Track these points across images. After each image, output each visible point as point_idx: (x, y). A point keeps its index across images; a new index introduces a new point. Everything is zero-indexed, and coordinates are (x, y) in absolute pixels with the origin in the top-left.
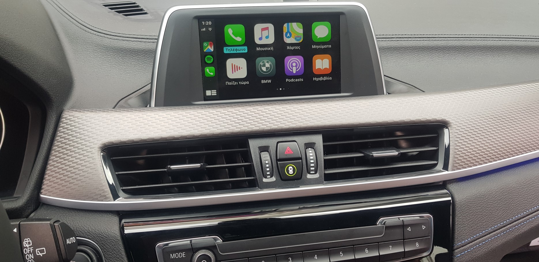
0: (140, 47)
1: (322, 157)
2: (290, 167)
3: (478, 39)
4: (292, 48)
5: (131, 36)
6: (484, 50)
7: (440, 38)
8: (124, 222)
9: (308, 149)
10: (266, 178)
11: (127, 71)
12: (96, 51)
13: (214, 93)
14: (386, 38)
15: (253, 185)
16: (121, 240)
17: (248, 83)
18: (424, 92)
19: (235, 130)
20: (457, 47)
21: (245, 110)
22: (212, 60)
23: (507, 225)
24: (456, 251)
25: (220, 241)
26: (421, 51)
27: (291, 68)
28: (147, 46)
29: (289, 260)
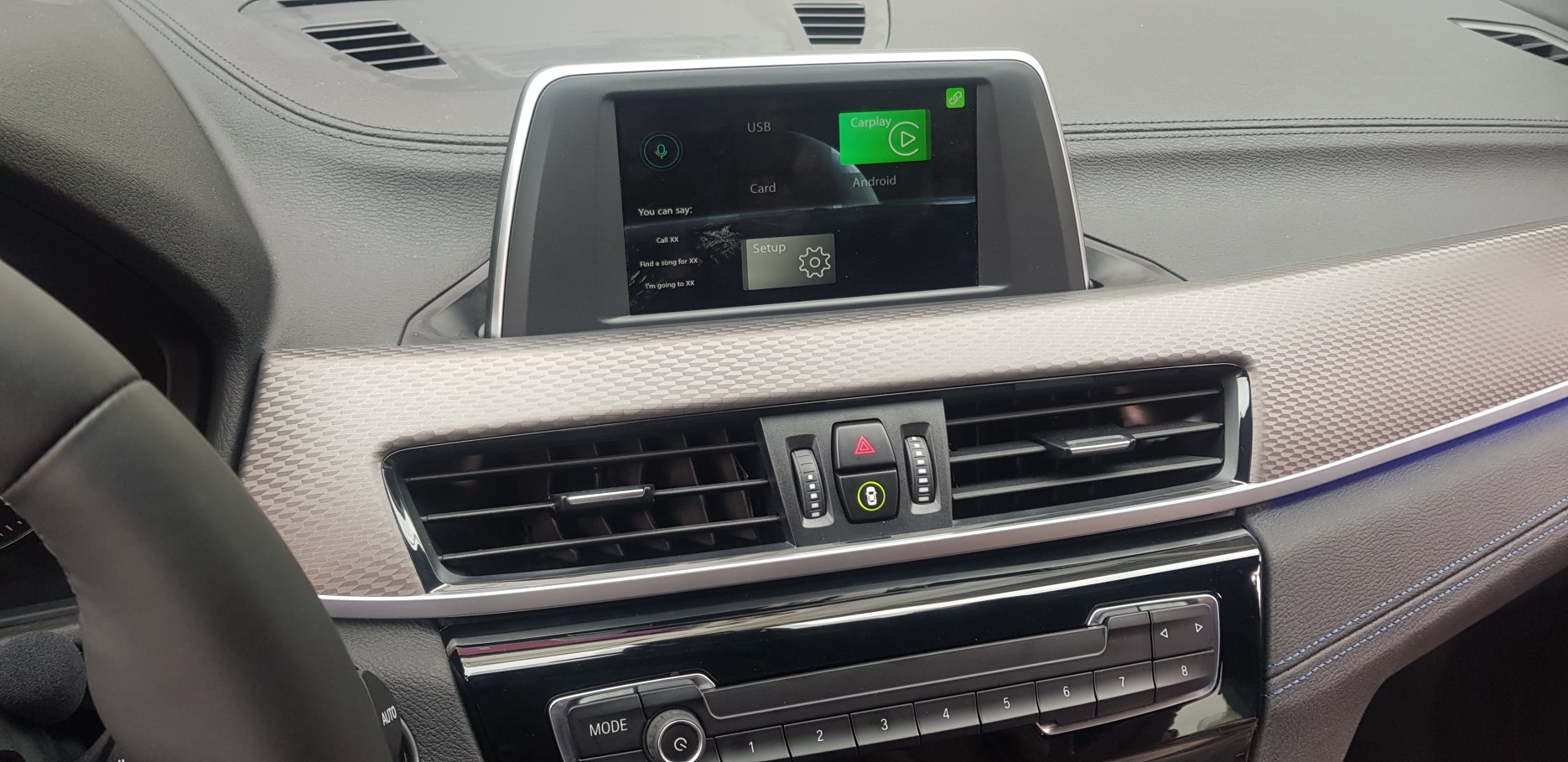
0: (446, 168)
1: (947, 459)
2: (870, 489)
3: (1308, 130)
5: (417, 135)
6: (1323, 159)
7: (1214, 131)
8: (458, 646)
9: (909, 439)
10: (809, 517)
11: (414, 234)
12: (321, 179)
14: (1081, 133)
15: (777, 535)
16: (456, 695)
18: (1185, 280)
19: (727, 396)
20: (1258, 154)
21: (747, 343)
24: (1273, 681)
25: (708, 684)
26: (1168, 166)
28: (463, 165)
29: (882, 725)
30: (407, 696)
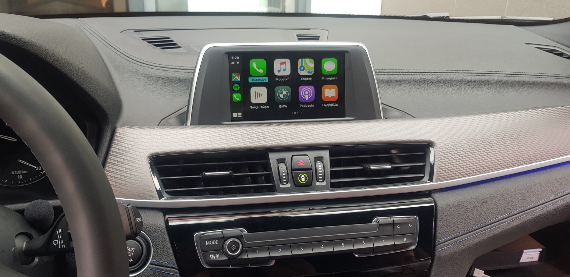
0: (178, 76)
1: (328, 169)
2: (303, 176)
3: (464, 74)
4: (305, 79)
6: (470, 84)
7: (431, 73)
8: (168, 217)
9: (317, 162)
10: (282, 184)
11: (166, 96)
12: (140, 79)
13: (240, 115)
14: (384, 72)
15: (272, 190)
16: (166, 230)
17: (268, 107)
18: (414, 117)
19: (258, 145)
20: (446, 81)
21: (266, 129)
22: (239, 87)
23: (481, 228)
24: (438, 246)
25: (246, 232)
26: (414, 84)
27: (304, 96)
28: (183, 76)
29: (301, 249)
30: (151, 230)
